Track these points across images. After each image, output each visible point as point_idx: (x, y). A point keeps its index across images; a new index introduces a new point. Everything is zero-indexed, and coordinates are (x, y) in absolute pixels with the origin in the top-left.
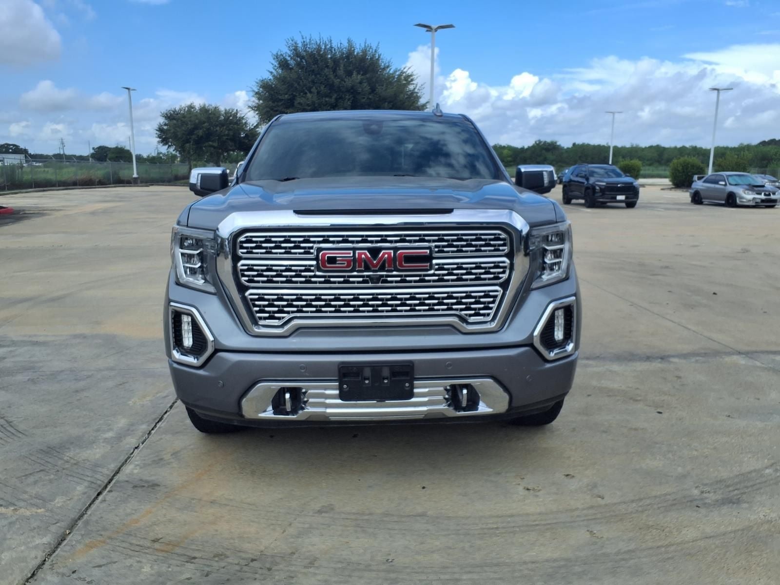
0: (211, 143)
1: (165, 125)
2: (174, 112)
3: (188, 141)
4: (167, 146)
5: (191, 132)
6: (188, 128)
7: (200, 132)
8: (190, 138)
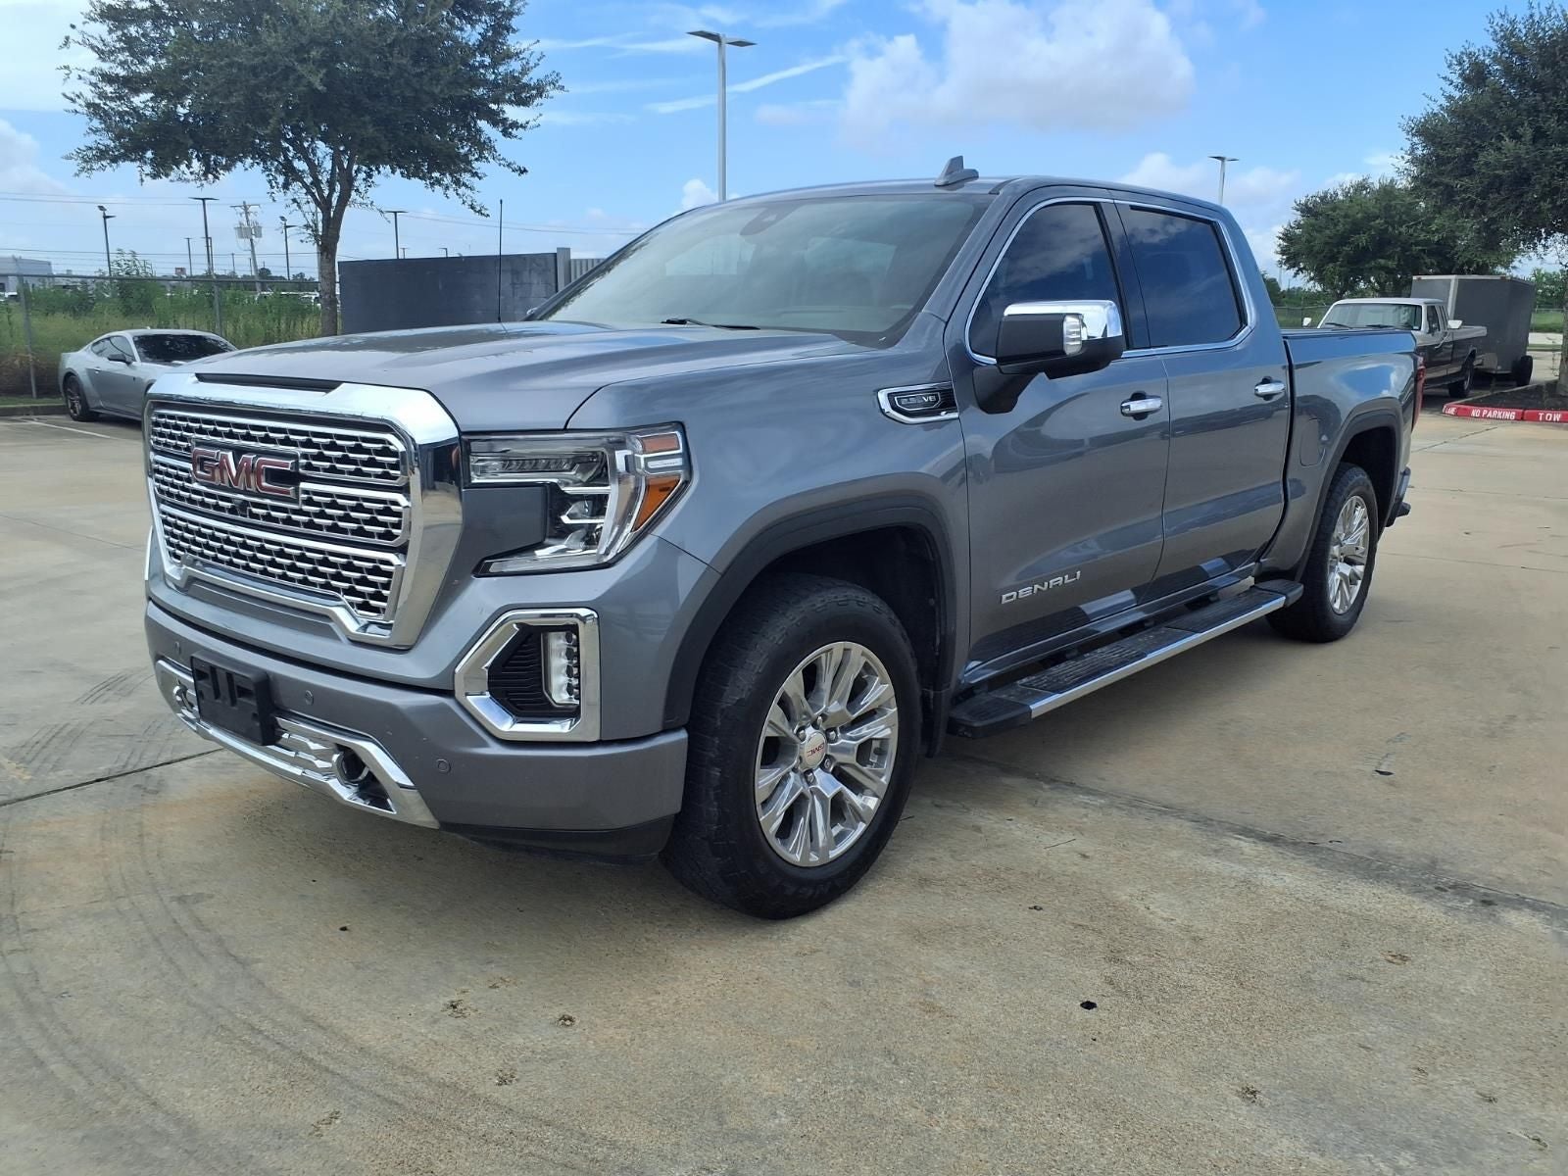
0: (1382, 261)
1: (1299, 226)
2: (1322, 199)
3: (1333, 259)
4: (1293, 271)
5: (1343, 240)
6: (1338, 231)
7: (1363, 239)
8: (1339, 252)
